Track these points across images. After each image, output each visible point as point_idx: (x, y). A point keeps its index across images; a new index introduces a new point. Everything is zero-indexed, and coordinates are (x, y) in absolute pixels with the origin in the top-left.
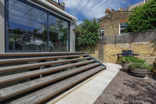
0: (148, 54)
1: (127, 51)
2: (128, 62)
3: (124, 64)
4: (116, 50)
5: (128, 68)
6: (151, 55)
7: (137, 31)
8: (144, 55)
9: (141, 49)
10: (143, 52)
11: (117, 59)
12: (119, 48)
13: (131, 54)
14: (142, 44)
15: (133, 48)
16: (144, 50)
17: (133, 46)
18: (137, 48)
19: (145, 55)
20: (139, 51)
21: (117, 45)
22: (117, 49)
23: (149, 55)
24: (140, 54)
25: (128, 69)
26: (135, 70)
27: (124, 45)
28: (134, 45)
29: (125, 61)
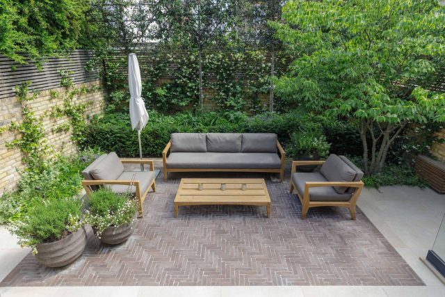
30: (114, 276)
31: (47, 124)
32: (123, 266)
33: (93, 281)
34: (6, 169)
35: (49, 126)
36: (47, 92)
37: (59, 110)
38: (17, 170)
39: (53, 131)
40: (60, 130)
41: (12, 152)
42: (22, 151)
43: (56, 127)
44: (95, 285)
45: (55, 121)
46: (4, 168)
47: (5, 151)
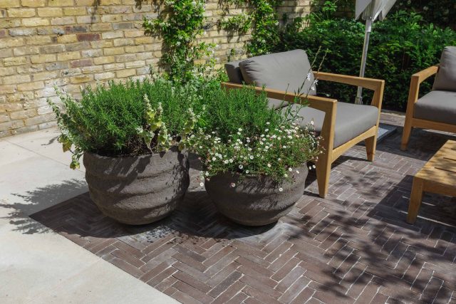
0: (68, 30)
5: (170, 195)
6: (81, 38)
8: (48, 39)
19: (54, 40)
20: (12, 12)
23: (71, 37)
24: (27, 32)
25: (170, 203)
30: (204, 289)
31: (212, 10)
32: (236, 275)
33: (160, 279)
34: (137, 64)
35: (215, 12)
38: (151, 73)
39: (219, 24)
40: (231, 28)
41: (150, 39)
42: (165, 42)
43: (226, 19)
44: (159, 289)
45: (227, 9)
46: (133, 61)
47: (140, 33)
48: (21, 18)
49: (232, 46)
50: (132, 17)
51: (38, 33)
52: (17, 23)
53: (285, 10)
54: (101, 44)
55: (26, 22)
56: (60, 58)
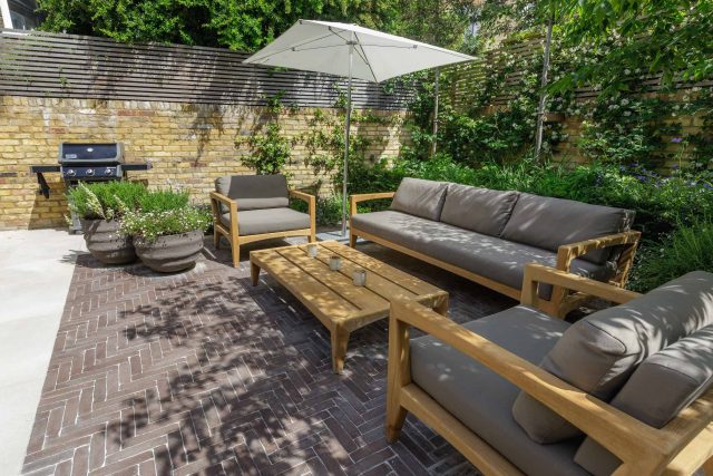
0: (184, 160)
1: (90, 150)
2: (118, 215)
3: (99, 229)
4: (16, 142)
6: (192, 165)
7: (124, 38)
8: (170, 164)
9: (155, 137)
10: (163, 154)
11: (34, 197)
12: (35, 129)
13: (115, 164)
14: (153, 114)
15: (116, 130)
16: (167, 142)
17: (113, 120)
18: (135, 131)
19: (174, 165)
20: (146, 148)
21: (15, 109)
22: (21, 131)
23: (188, 164)
24: (156, 160)
26: (157, 245)
27: (65, 112)
28: (121, 114)
29: (100, 211)
31: (300, 150)
35: (303, 152)
36: (312, 111)
37: (322, 137)
39: (307, 161)
40: (318, 164)
41: (247, 169)
43: (313, 157)
45: (314, 150)
47: (239, 164)
48: (152, 151)
49: (320, 177)
50: (232, 153)
51: (163, 161)
52: (150, 154)
53: (372, 152)
54: (208, 170)
55: (156, 154)
56: (180, 176)
